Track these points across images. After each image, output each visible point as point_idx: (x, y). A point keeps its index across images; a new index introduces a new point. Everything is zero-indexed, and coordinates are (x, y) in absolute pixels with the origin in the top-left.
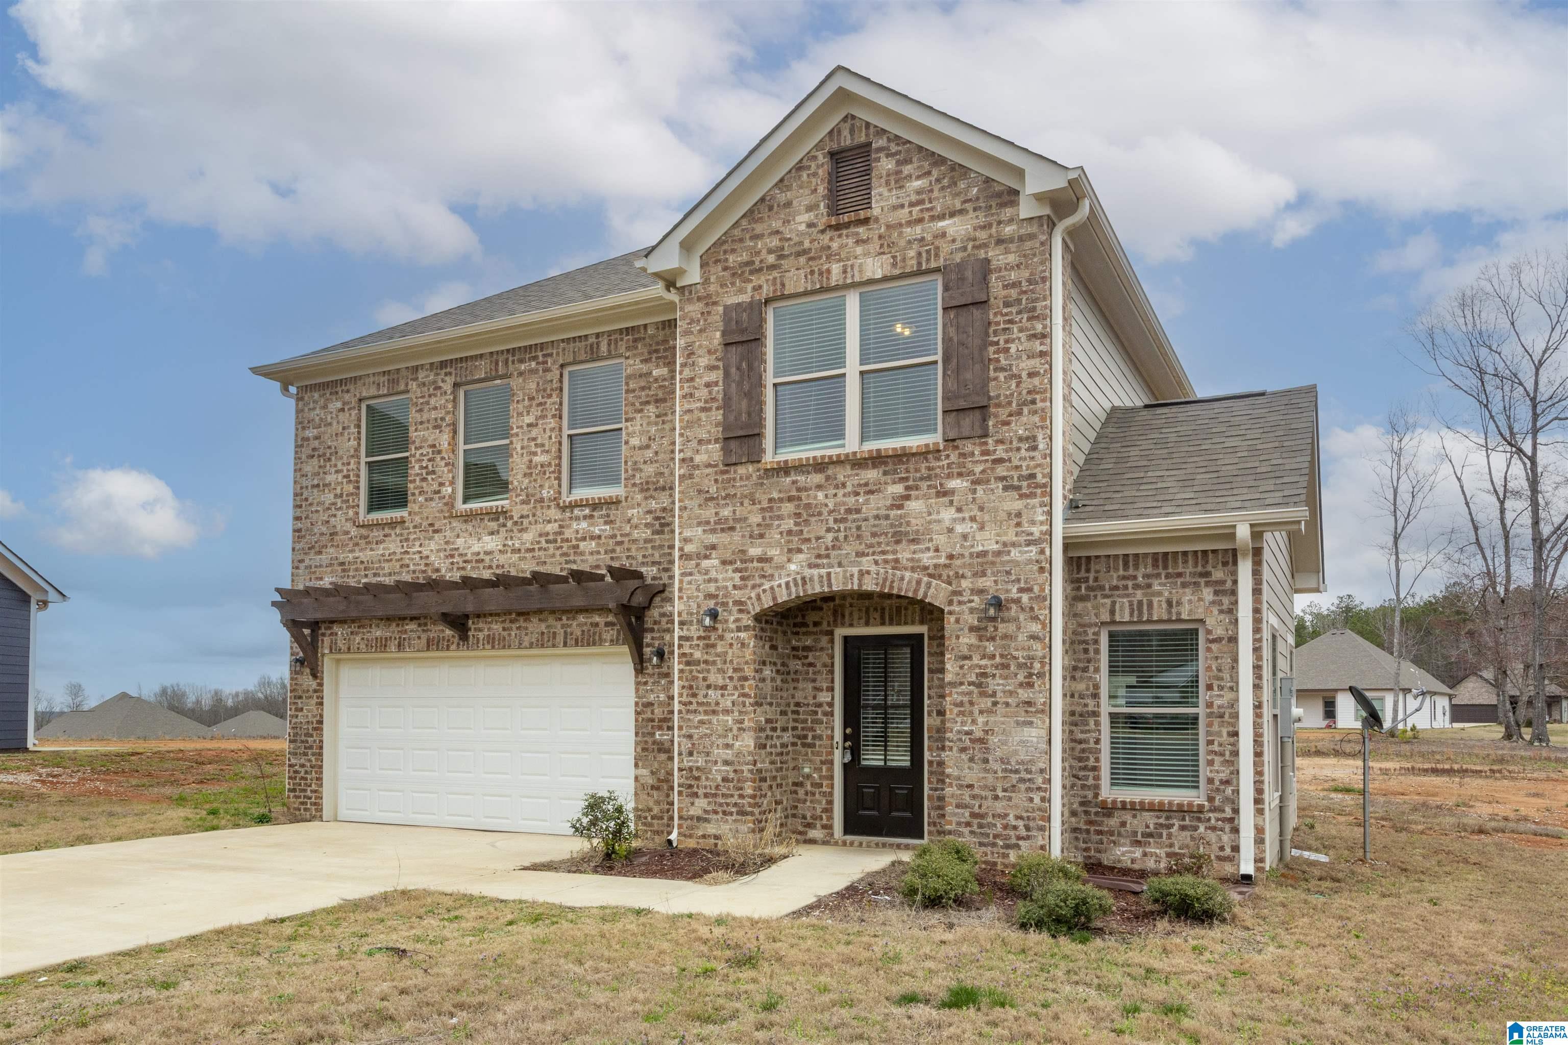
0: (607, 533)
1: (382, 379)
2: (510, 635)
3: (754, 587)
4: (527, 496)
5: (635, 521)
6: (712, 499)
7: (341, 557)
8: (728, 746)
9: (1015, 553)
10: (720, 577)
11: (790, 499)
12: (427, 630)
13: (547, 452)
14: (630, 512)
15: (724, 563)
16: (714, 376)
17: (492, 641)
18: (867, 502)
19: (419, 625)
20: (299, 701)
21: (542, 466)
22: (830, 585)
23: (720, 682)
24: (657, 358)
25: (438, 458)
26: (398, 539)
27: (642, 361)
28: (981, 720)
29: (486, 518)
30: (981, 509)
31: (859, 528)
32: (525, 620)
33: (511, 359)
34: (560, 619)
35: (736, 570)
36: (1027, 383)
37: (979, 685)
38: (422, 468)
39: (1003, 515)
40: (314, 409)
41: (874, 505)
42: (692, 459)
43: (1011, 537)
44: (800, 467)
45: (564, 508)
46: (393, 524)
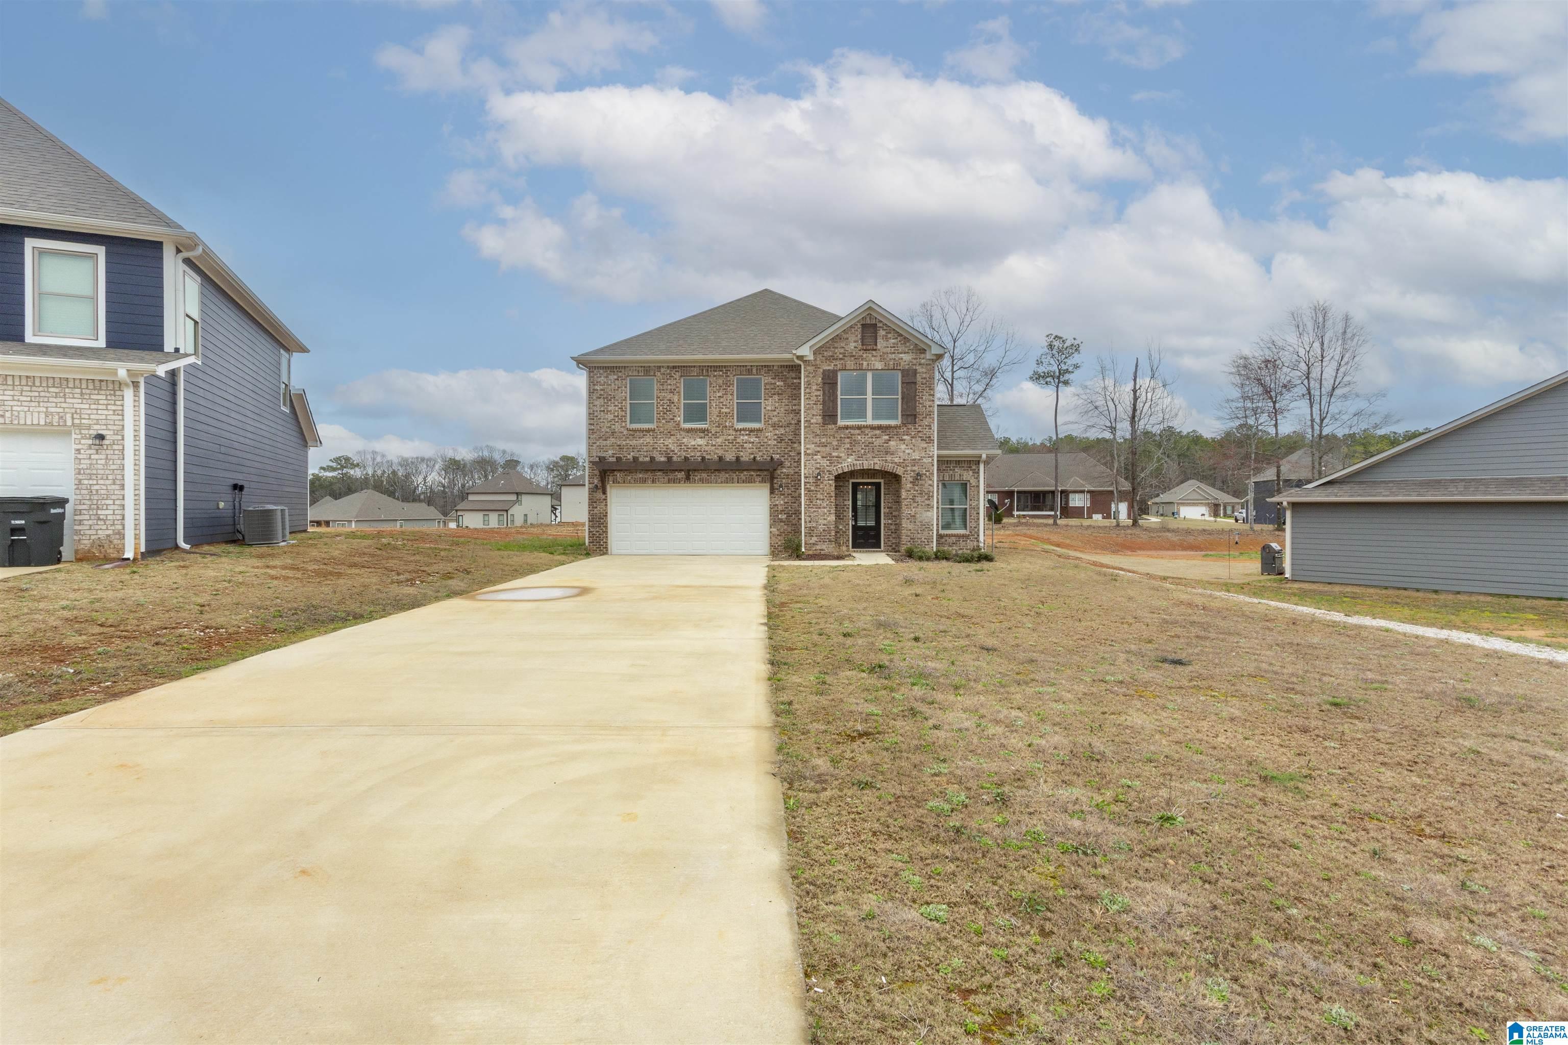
0: (757, 441)
1: (640, 370)
2: (711, 478)
3: (835, 466)
4: (719, 424)
5: (769, 437)
6: (818, 435)
7: (619, 443)
8: (825, 519)
9: (924, 460)
10: (822, 462)
11: (848, 438)
12: (669, 476)
13: (728, 408)
14: (768, 434)
15: (823, 457)
16: (818, 393)
17: (702, 481)
19: (664, 473)
21: (726, 413)
22: (865, 466)
23: (822, 498)
24: (778, 378)
25: (672, 405)
26: (651, 437)
27: (772, 379)
28: (913, 510)
29: (698, 431)
30: (914, 446)
31: (873, 449)
33: (709, 370)
35: (828, 460)
36: (928, 409)
37: (912, 499)
38: (663, 408)
39: (922, 449)
40: (599, 377)
41: (877, 442)
42: (812, 421)
43: (923, 455)
44: (852, 428)
45: (736, 430)
46: (648, 431)
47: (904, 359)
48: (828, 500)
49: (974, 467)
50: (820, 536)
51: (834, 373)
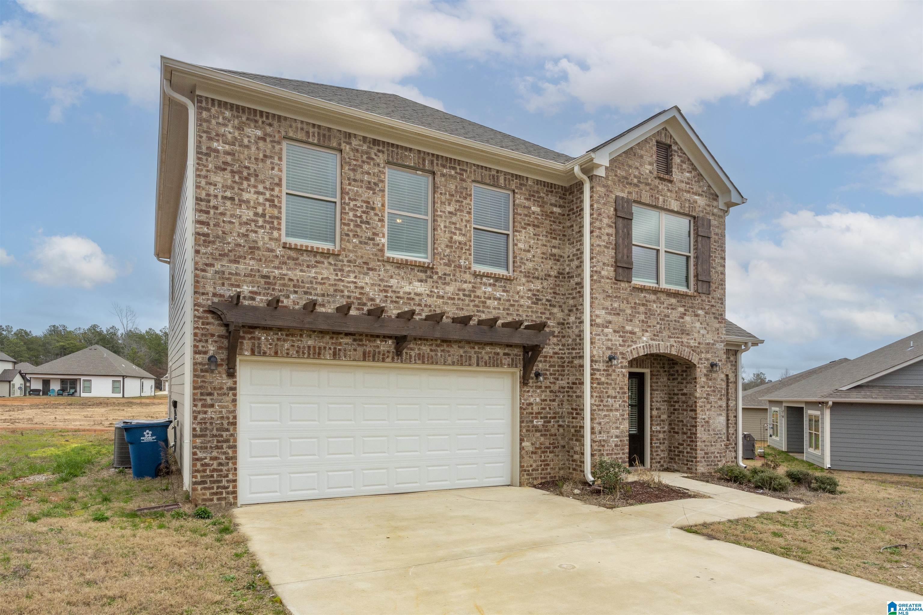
0: (505, 298)
1: (311, 130)
2: (436, 355)
3: (629, 346)
4: (449, 261)
5: (521, 294)
6: (609, 296)
7: (265, 271)
8: (617, 428)
9: (717, 345)
10: (613, 339)
11: (643, 305)
12: (363, 345)
13: (464, 235)
14: (519, 288)
15: (615, 331)
16: (611, 231)
17: (421, 358)
18: (671, 313)
19: (355, 340)
20: (208, 398)
21: (460, 243)
22: (659, 350)
23: (614, 395)
24: (534, 200)
25: (372, 213)
26: (332, 268)
27: (525, 199)
28: (707, 413)
29: (416, 269)
30: (708, 325)
31: (669, 324)
32: (448, 346)
33: (435, 162)
34: (474, 348)
35: (620, 336)
36: (720, 277)
37: (707, 399)
38: (355, 216)
39: (714, 329)
40: (225, 125)
41: (674, 315)
42: (600, 273)
43: (716, 338)
44: (647, 290)
45: (476, 275)
46: (327, 254)
47: (699, 202)
48: (620, 398)
49: (732, 358)
50: (611, 454)
51: (629, 202)
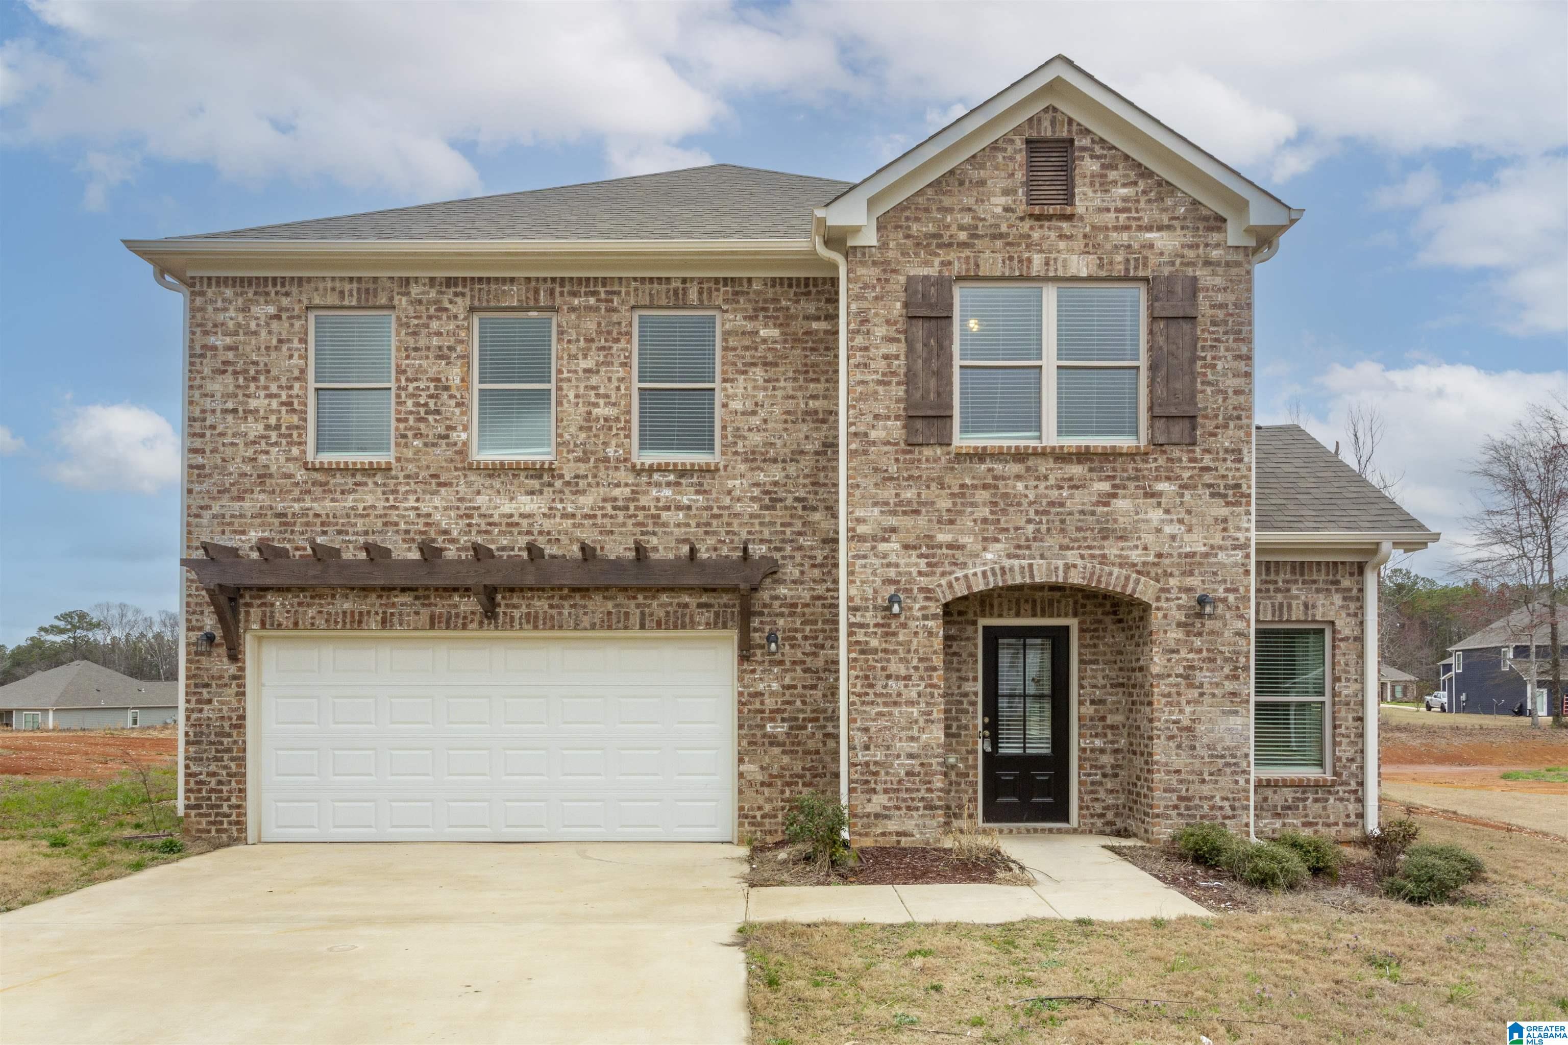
0: (700, 504)
1: (347, 287)
2: (560, 614)
3: (943, 574)
4: (585, 452)
5: (737, 493)
6: (891, 479)
7: (280, 507)
8: (912, 739)
9: (1222, 556)
10: (902, 562)
11: (985, 487)
12: (430, 605)
13: (614, 404)
14: (730, 484)
15: (906, 547)
16: (893, 349)
17: (532, 620)
18: (1071, 497)
19: (417, 598)
21: (606, 420)
22: (1032, 576)
23: (903, 672)
24: (766, 317)
25: (445, 395)
26: (379, 490)
27: (745, 318)
28: (1188, 709)
29: (523, 474)
30: (1189, 512)
31: (1063, 522)
32: (583, 597)
33: (558, 290)
35: (921, 556)
36: (1233, 400)
37: (1187, 677)
38: (417, 404)
39: (1210, 520)
40: (225, 310)
41: (1078, 500)
42: (866, 435)
43: (1217, 540)
44: (999, 455)
45: (637, 471)
46: (371, 470)
47: (1159, 244)
48: (921, 678)
49: (1346, 583)
50: (898, 790)
51: (944, 285)
